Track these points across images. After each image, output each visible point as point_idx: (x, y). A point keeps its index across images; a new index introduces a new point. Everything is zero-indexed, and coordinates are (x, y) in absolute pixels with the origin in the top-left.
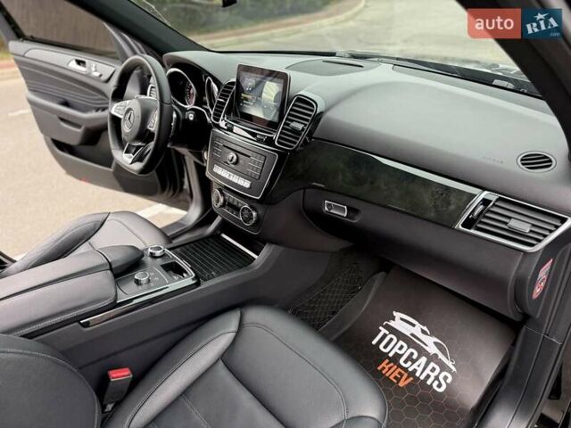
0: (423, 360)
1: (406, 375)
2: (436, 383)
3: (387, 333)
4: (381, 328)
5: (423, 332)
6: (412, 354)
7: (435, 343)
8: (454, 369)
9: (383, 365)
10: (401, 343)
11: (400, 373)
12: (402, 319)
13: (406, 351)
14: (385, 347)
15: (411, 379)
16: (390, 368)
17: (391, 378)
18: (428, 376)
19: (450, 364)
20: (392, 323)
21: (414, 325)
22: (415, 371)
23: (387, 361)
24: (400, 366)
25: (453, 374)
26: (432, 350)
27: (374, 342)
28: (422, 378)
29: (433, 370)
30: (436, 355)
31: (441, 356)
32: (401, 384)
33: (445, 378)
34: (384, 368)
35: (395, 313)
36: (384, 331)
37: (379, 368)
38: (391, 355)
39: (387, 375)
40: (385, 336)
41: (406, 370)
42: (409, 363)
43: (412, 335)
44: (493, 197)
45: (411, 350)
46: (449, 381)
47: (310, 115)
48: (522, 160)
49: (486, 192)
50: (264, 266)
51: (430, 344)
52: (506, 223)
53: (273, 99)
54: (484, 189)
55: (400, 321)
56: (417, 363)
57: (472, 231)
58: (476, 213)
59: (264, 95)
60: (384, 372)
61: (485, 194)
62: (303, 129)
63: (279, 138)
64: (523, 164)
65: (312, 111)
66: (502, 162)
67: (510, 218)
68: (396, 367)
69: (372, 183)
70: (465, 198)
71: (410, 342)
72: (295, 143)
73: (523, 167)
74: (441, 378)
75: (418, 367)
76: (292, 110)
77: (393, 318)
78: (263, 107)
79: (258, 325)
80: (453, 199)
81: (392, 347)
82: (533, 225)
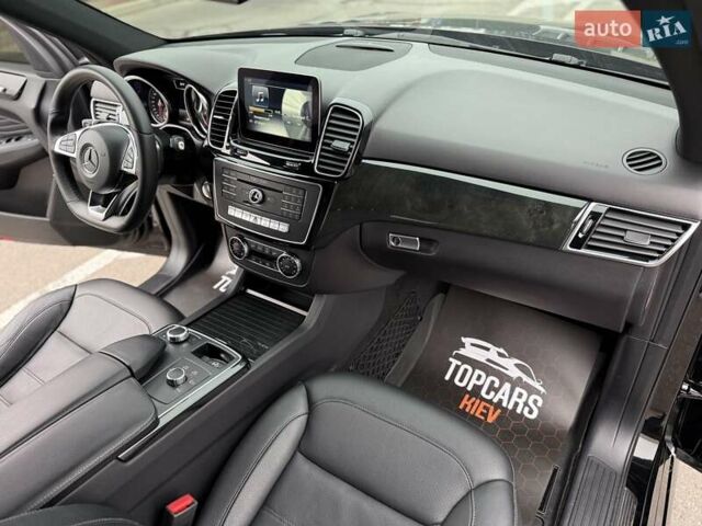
0: (507, 386)
1: (492, 408)
2: (527, 409)
3: (459, 363)
4: (451, 359)
5: (500, 355)
6: (493, 382)
7: (516, 365)
8: (543, 390)
9: (464, 402)
10: (478, 372)
11: (485, 407)
12: (473, 345)
13: (486, 381)
14: (461, 380)
15: (499, 411)
16: (473, 404)
17: (477, 415)
18: (516, 404)
19: (537, 385)
20: (462, 352)
21: (488, 349)
22: (501, 401)
23: (467, 396)
24: (483, 399)
25: (542, 396)
26: (515, 373)
27: (447, 377)
28: (510, 407)
29: (520, 396)
30: (520, 379)
31: (525, 378)
32: (490, 420)
33: (535, 402)
34: (466, 406)
35: (463, 339)
36: (455, 362)
37: (461, 407)
38: (469, 388)
39: (472, 413)
40: (457, 367)
41: (490, 402)
42: (492, 393)
43: (488, 360)
44: (602, 208)
45: (491, 378)
46: (540, 404)
47: (356, 130)
48: (628, 160)
49: (593, 204)
50: (318, 322)
51: (511, 366)
52: (622, 238)
53: (299, 112)
54: (590, 200)
55: (471, 348)
56: (501, 392)
57: (583, 251)
58: (585, 230)
59: (284, 107)
60: (467, 410)
61: (593, 206)
62: (350, 149)
63: (319, 163)
64: (630, 166)
65: (358, 123)
66: (606, 166)
67: (625, 230)
68: (478, 401)
69: (451, 207)
70: (570, 213)
71: (487, 368)
72: (343, 168)
73: (631, 169)
74: (530, 403)
75: (503, 395)
76: (329, 124)
77: (463, 346)
78: (285, 123)
79: (332, 399)
80: (556, 217)
81: (469, 379)
82: (652, 236)
